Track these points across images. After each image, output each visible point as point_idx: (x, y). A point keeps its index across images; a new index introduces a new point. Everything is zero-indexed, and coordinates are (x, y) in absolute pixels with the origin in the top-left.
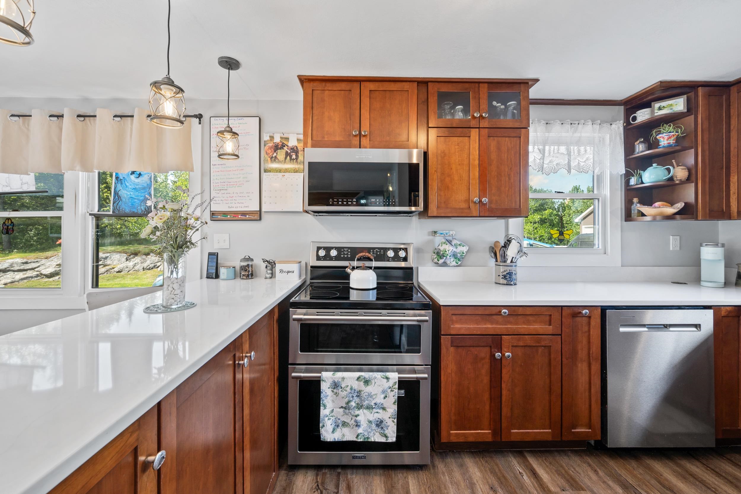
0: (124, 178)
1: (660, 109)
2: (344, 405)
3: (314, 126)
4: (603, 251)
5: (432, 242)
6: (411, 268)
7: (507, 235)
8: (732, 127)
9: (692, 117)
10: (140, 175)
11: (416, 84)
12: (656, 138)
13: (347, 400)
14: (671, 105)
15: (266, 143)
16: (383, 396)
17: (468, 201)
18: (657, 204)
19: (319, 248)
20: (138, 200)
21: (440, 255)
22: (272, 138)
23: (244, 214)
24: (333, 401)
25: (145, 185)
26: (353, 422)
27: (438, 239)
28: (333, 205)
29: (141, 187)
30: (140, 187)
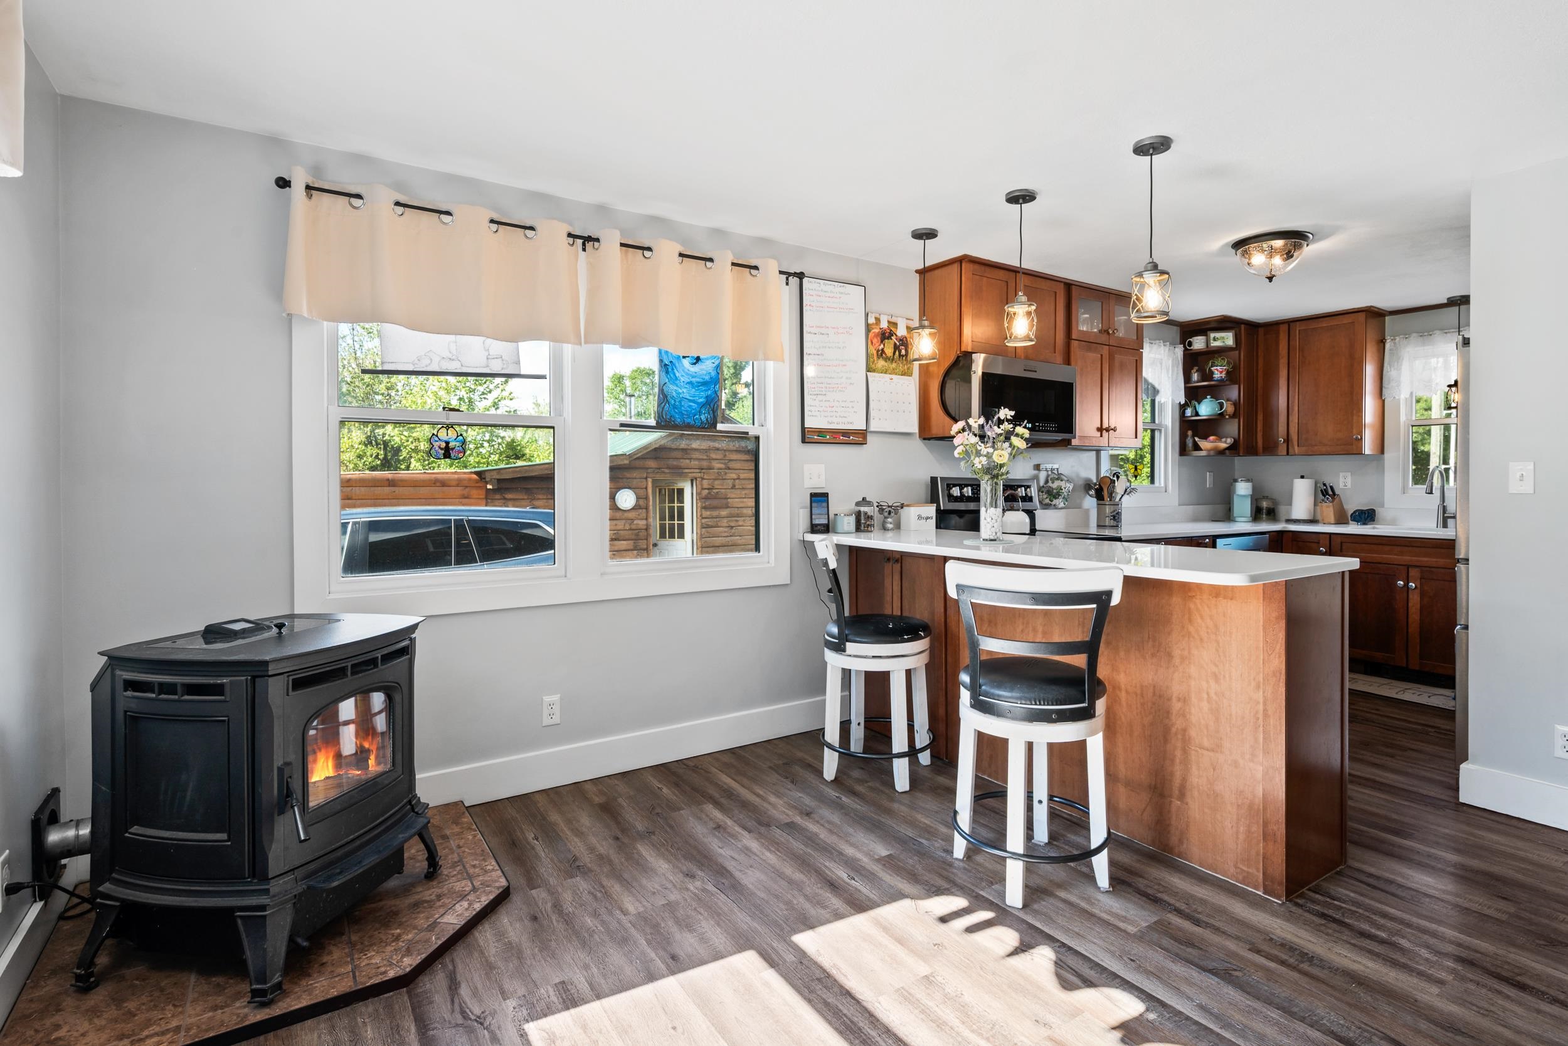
0: (671, 362)
1: (1215, 339)
4: (1164, 490)
8: (1259, 367)
9: (1237, 352)
10: (698, 359)
11: (1063, 285)
12: (1210, 370)
14: (1223, 338)
15: (871, 327)
18: (1212, 438)
20: (694, 402)
21: (1052, 494)
22: (878, 320)
23: (846, 433)
25: (709, 378)
27: (1043, 475)
29: (701, 380)
30: (698, 380)
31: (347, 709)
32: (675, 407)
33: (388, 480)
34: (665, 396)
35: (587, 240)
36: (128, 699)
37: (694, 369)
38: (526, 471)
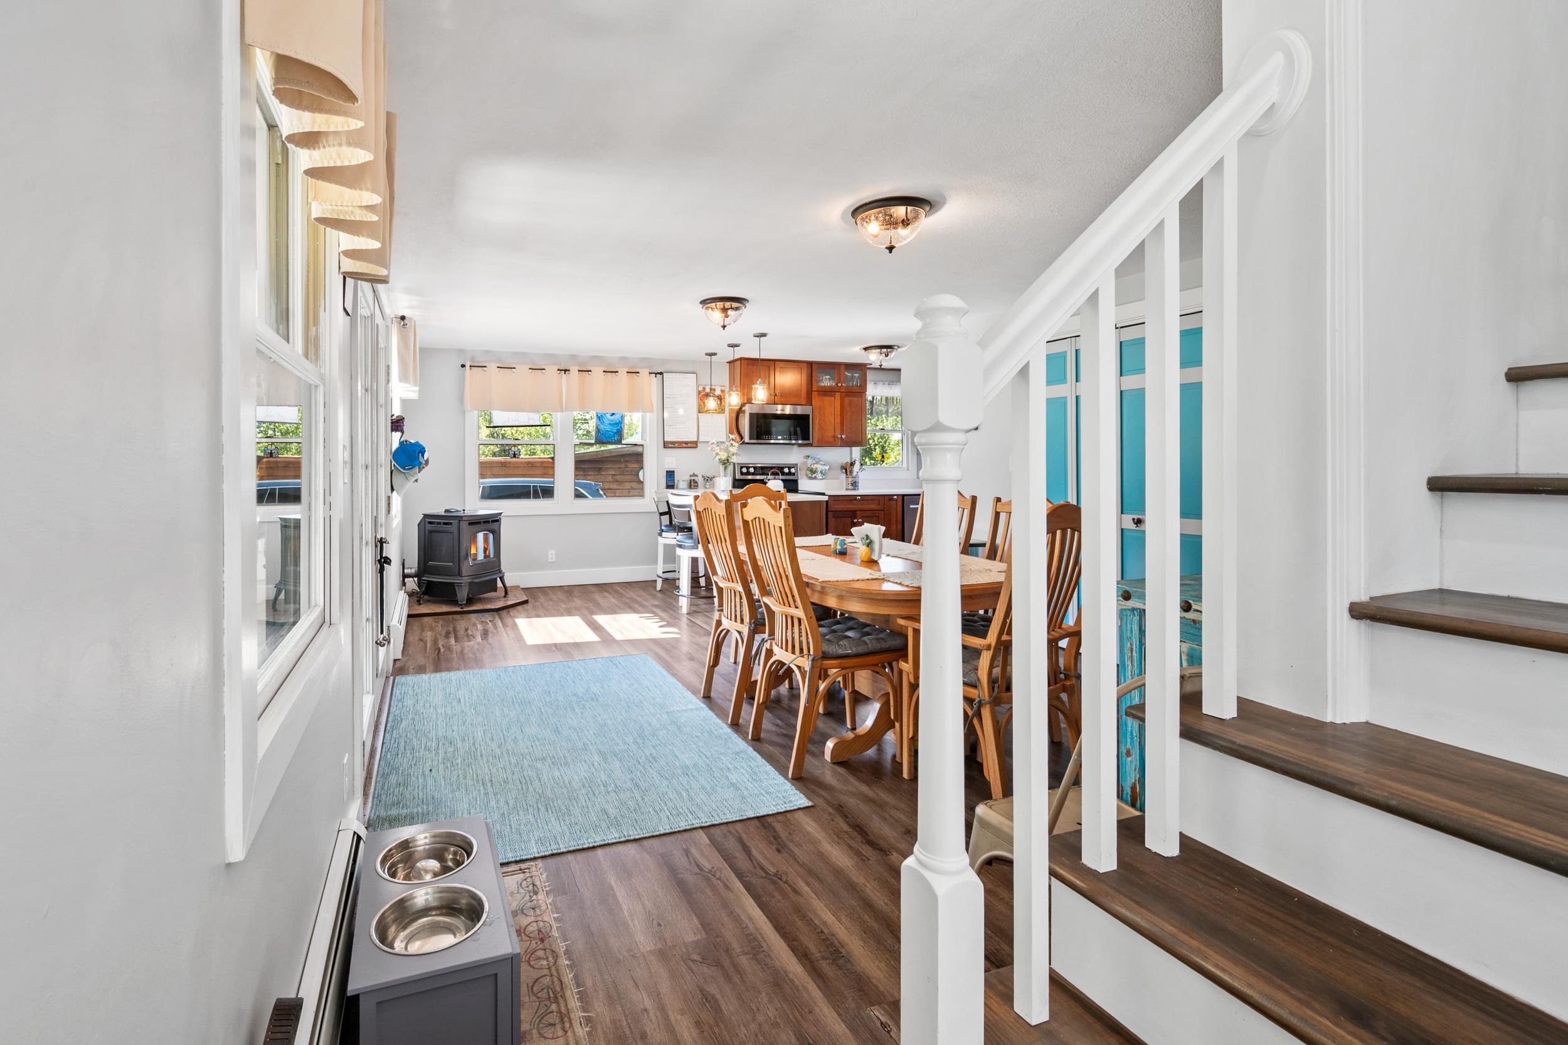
0: (601, 415)
4: (906, 469)
5: (806, 463)
6: (797, 481)
7: (851, 459)
10: (613, 414)
11: (806, 364)
15: (701, 392)
17: (834, 437)
19: (742, 468)
20: (611, 432)
21: (813, 471)
22: (704, 389)
23: (686, 443)
25: (618, 421)
27: (810, 461)
29: (615, 423)
30: (613, 423)
31: (480, 536)
32: (603, 434)
33: (501, 462)
34: (599, 430)
35: (565, 371)
36: (429, 527)
37: (611, 418)
38: (582, 457)
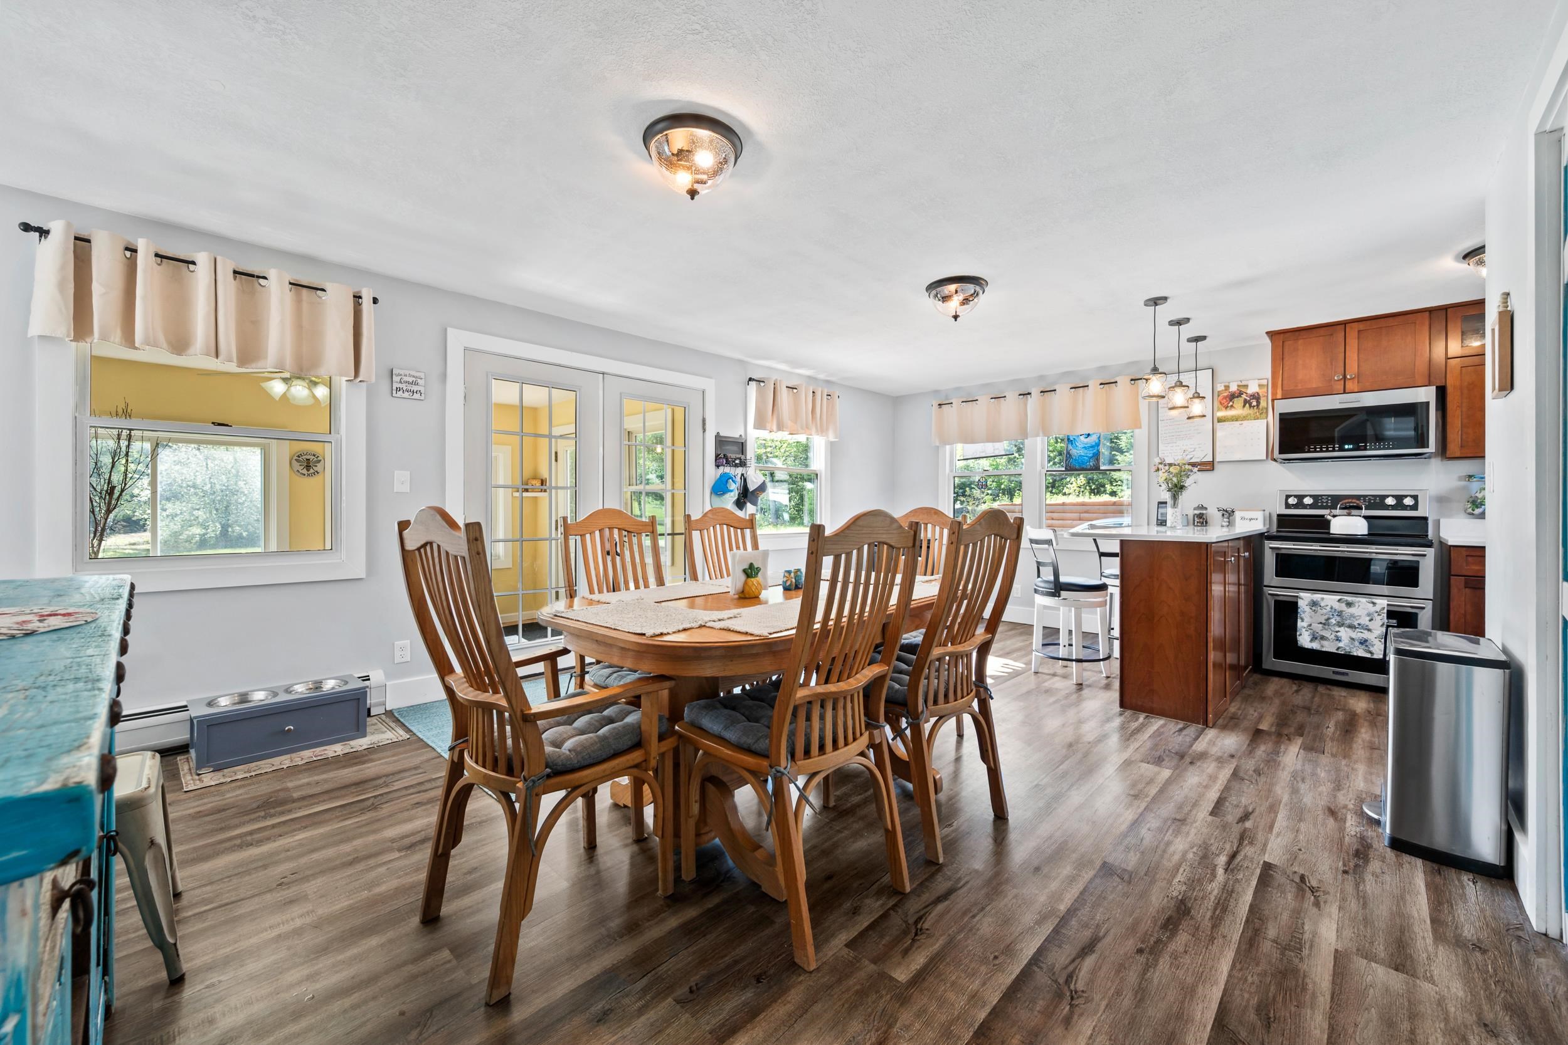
0: (1075, 440)
2: (1323, 622)
3: (1286, 375)
5: (1465, 488)
6: (1425, 519)
10: (1089, 435)
11: (1427, 314)
13: (1326, 617)
15: (1219, 393)
16: (1368, 618)
19: (1288, 497)
21: (1476, 503)
22: (1227, 387)
24: (1311, 617)
25: (1094, 443)
26: (1333, 636)
28: (1309, 452)
29: (1090, 445)
32: (1075, 460)
34: (1070, 455)
37: (1086, 440)
